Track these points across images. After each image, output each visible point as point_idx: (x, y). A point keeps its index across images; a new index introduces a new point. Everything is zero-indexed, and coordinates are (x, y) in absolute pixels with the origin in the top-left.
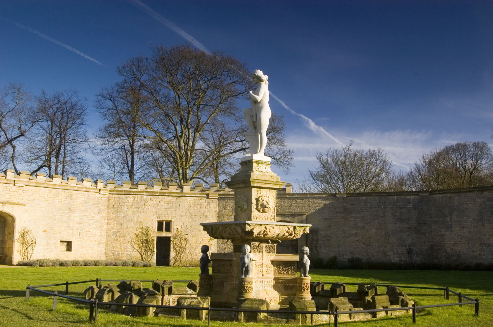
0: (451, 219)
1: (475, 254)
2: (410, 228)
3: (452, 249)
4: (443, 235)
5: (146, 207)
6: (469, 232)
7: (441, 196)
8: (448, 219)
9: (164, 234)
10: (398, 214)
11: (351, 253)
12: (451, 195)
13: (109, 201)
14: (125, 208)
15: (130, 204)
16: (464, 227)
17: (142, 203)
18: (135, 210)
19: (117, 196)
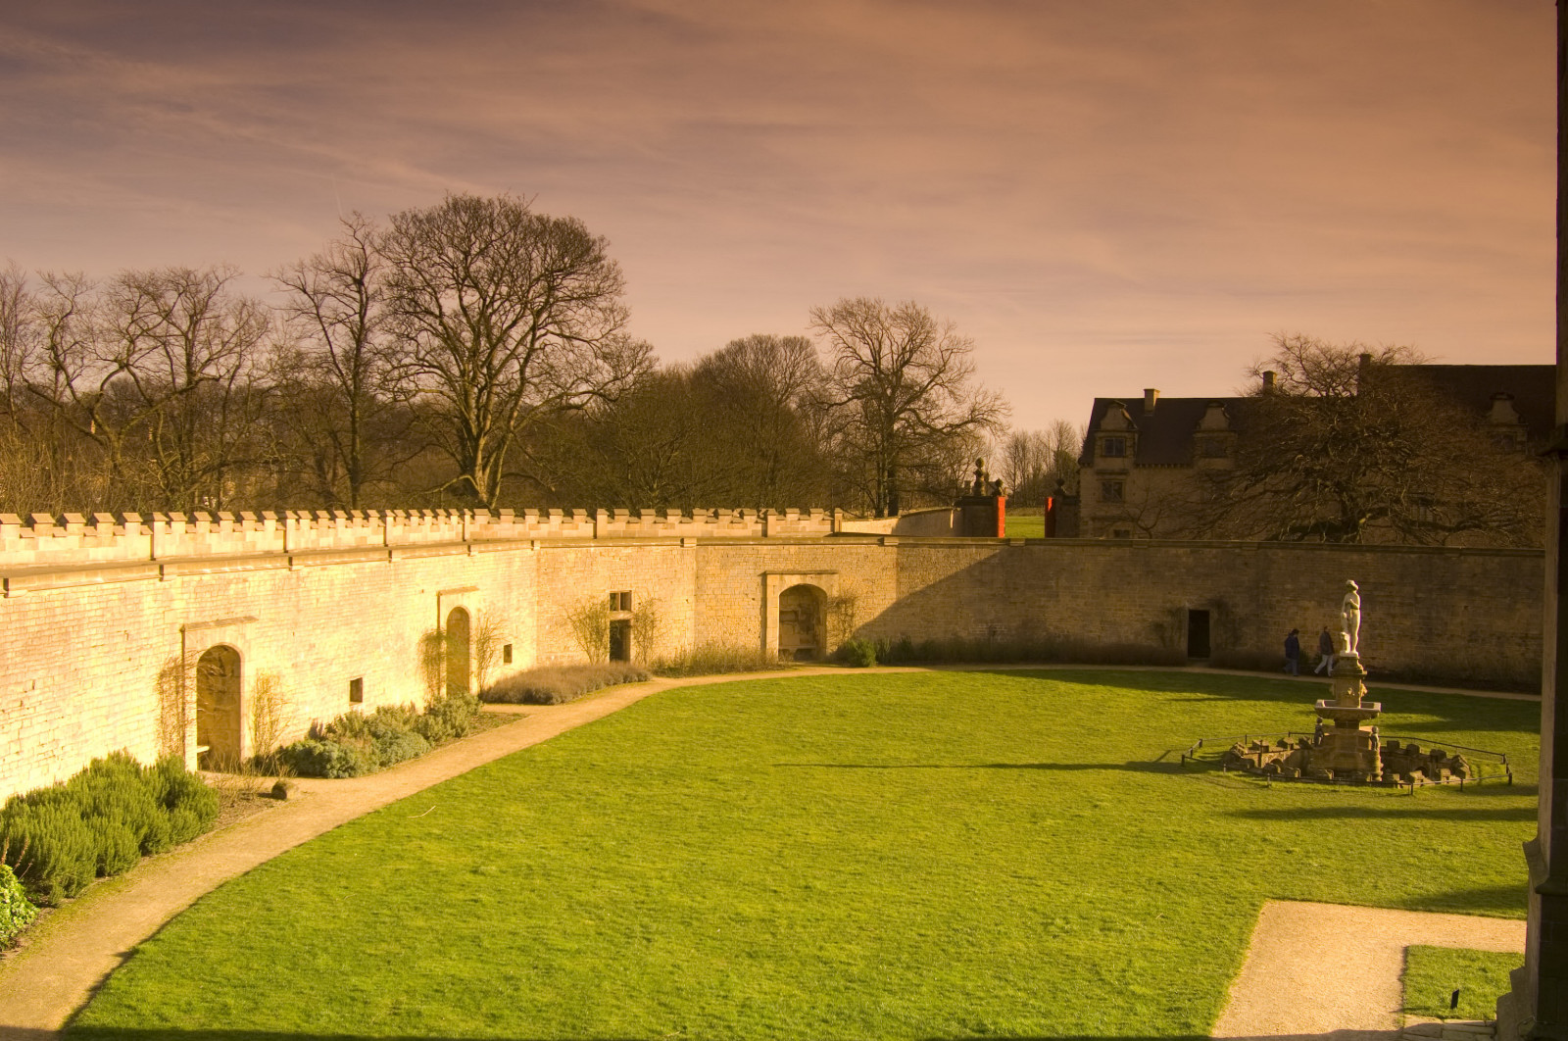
0: (1057, 583)
1: (1091, 635)
2: (994, 595)
3: (1057, 628)
4: (1042, 607)
5: (594, 568)
6: (1085, 604)
7: (1042, 547)
8: (1053, 583)
9: (622, 615)
10: (976, 574)
11: (902, 634)
12: (1060, 548)
13: (539, 560)
14: (565, 571)
15: (571, 565)
16: (1077, 597)
17: (588, 561)
18: (579, 575)
19: (551, 550)
